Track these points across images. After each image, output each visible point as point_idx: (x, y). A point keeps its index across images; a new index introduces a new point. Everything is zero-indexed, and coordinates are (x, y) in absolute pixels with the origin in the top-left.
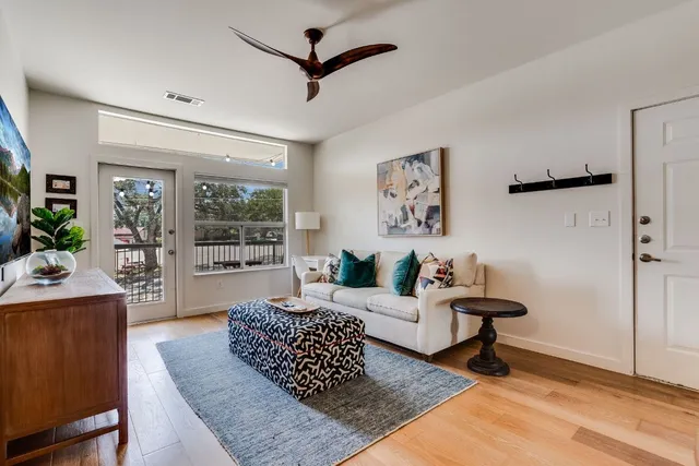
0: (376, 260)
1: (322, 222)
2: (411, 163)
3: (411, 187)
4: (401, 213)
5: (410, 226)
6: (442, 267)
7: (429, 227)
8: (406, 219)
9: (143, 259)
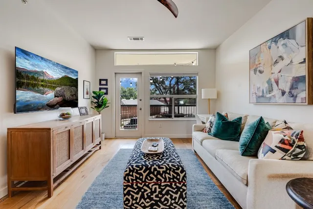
0: (243, 122)
1: (218, 94)
2: (276, 42)
3: (276, 62)
4: (266, 85)
5: (274, 96)
6: (286, 138)
7: (294, 97)
8: (271, 90)
9: (168, 110)
